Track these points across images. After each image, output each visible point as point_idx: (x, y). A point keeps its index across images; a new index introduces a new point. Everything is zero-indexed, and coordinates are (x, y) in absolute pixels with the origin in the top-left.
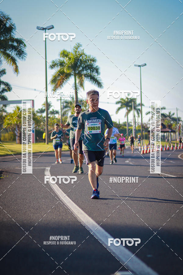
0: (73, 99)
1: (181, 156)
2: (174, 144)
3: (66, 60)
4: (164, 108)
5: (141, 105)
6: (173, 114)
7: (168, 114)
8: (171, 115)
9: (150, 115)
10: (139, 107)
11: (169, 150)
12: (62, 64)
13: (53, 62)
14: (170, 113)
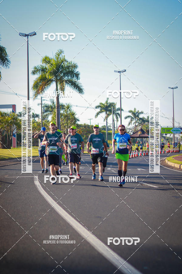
0: (53, 103)
3: (48, 66)
4: (142, 113)
5: (121, 109)
7: (146, 118)
9: (129, 119)
10: (119, 112)
12: (43, 70)
13: (35, 68)
14: (148, 117)
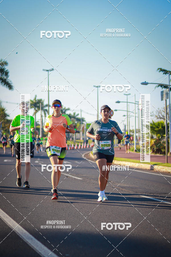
1: (85, 156)
2: (78, 143)
4: (69, 109)
5: (48, 106)
6: (78, 115)
7: (72, 114)
8: (75, 115)
10: (47, 108)
11: (73, 149)
